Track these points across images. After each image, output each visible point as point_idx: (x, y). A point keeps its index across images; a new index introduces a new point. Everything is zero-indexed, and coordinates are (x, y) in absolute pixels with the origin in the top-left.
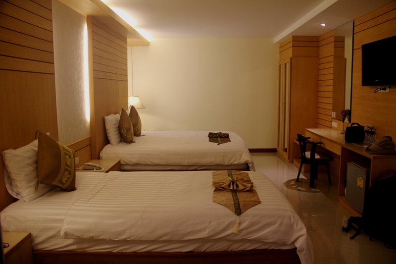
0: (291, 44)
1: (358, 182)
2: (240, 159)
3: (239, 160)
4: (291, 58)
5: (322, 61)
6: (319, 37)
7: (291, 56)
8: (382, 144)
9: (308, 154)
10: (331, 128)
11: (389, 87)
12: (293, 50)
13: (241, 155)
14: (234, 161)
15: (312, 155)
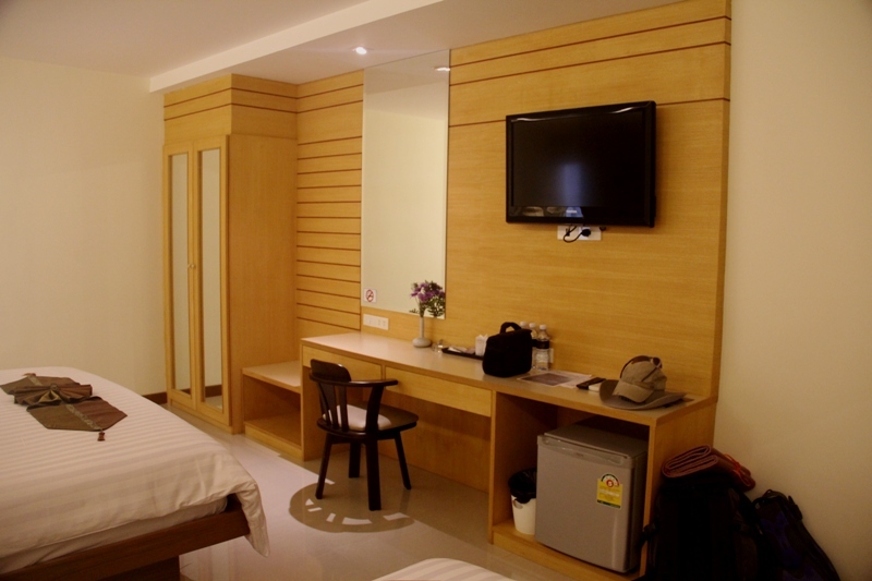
0: (227, 97)
1: (600, 490)
2: (209, 484)
3: (207, 492)
4: (228, 138)
5: (307, 151)
6: (297, 86)
7: (228, 131)
8: (649, 380)
9: (357, 418)
10: (360, 330)
11: (602, 230)
12: (234, 115)
13: (211, 468)
14: (190, 498)
15: (372, 420)
